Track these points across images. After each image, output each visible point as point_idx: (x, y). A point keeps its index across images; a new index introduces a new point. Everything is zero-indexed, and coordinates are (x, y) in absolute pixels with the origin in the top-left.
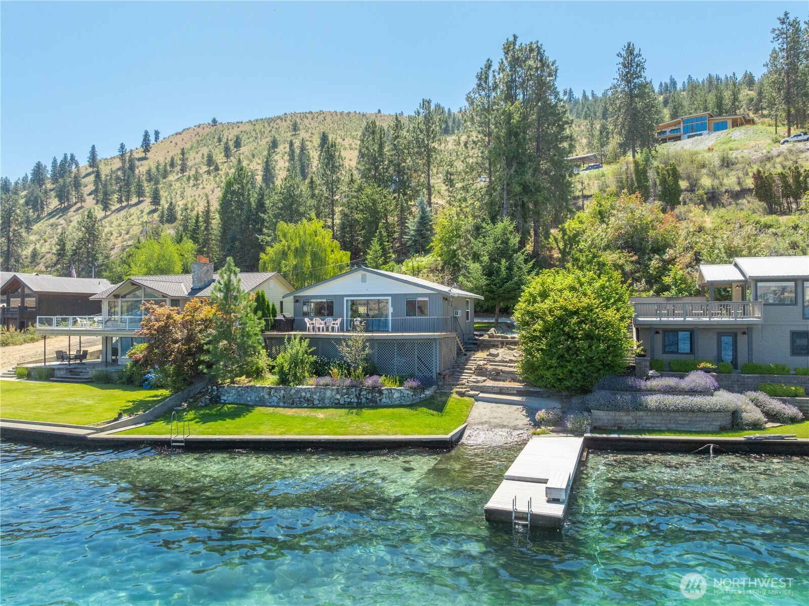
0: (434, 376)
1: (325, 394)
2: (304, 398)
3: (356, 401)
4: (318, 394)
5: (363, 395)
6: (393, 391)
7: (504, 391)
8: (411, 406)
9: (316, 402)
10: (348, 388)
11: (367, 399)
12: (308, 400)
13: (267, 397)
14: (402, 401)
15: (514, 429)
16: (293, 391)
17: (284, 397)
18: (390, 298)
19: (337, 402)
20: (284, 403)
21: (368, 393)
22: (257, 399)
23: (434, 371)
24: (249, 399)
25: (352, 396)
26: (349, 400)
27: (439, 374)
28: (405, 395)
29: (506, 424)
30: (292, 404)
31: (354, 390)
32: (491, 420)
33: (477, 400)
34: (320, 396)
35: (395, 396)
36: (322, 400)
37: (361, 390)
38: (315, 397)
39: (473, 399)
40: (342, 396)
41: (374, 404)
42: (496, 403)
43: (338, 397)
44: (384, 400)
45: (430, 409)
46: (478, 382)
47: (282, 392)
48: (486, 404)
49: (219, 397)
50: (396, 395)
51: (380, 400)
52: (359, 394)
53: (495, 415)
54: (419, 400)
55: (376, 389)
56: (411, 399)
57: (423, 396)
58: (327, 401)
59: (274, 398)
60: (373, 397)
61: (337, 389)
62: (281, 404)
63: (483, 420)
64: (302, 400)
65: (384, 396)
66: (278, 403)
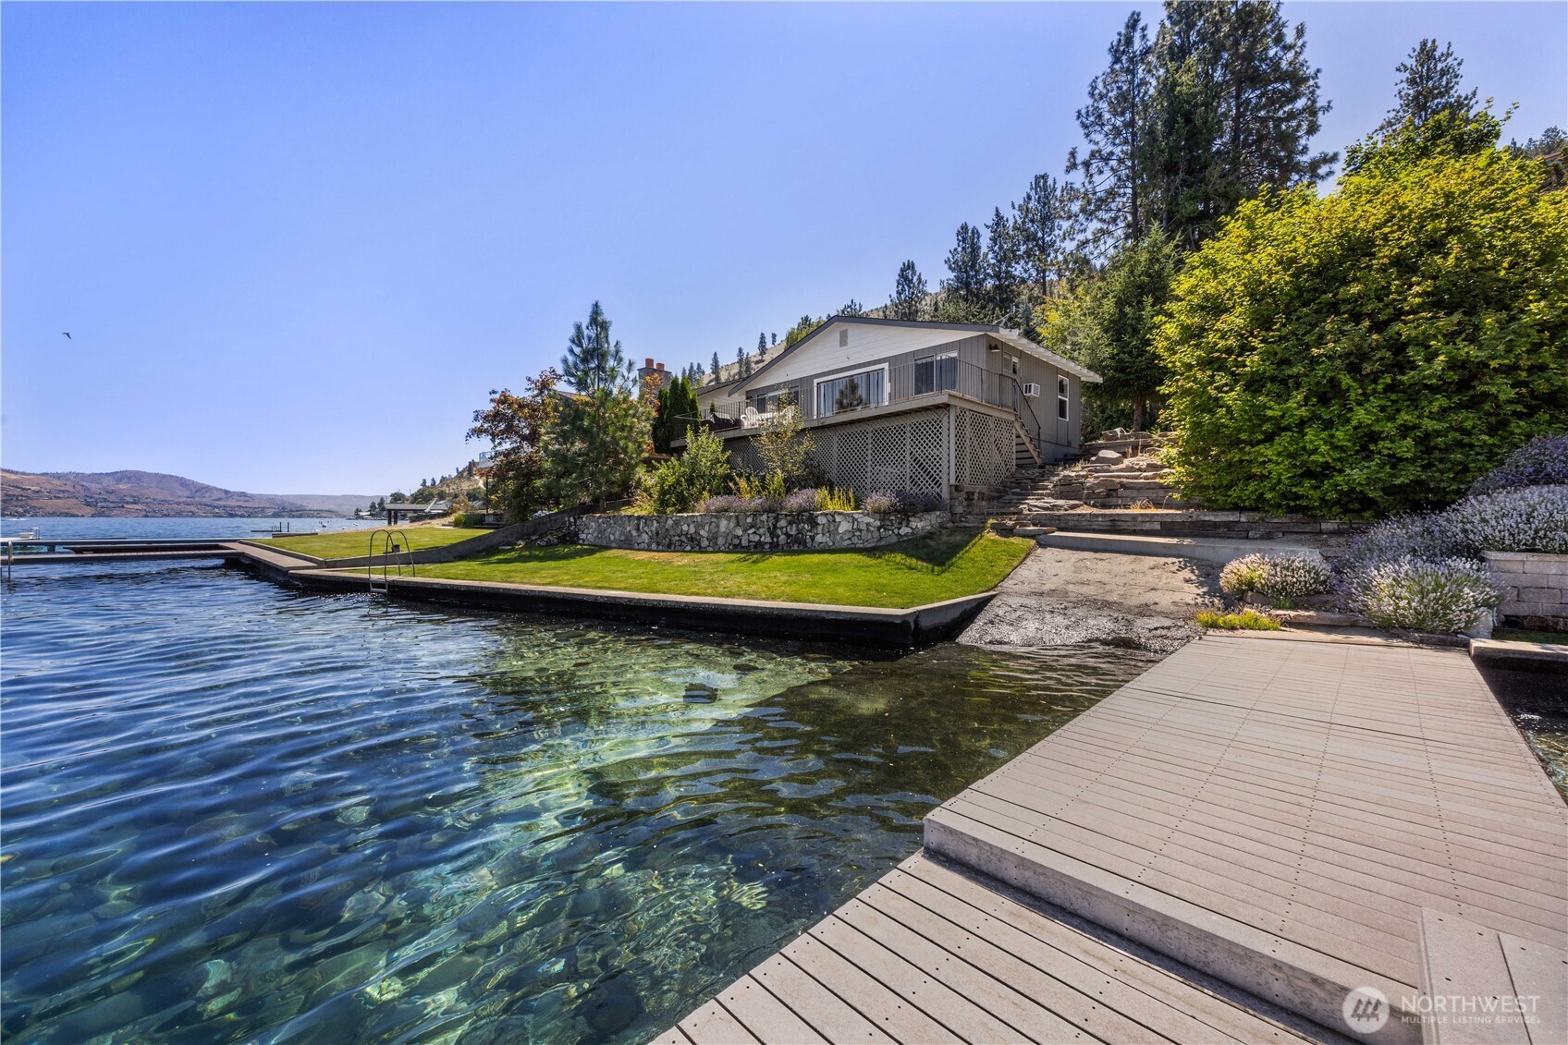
0: (945, 494)
1: (718, 526)
2: (686, 535)
3: (769, 540)
4: (707, 528)
5: (781, 528)
6: (838, 519)
7: (1124, 526)
8: (871, 551)
9: (705, 543)
10: (756, 514)
11: (788, 535)
12: (692, 539)
13: (634, 533)
14: (855, 540)
15: (1141, 615)
16: (670, 522)
17: (657, 534)
18: (886, 366)
19: (736, 541)
20: (658, 544)
21: (790, 523)
22: (623, 538)
23: (944, 482)
24: (612, 537)
25: (761, 531)
26: (757, 538)
27: (957, 488)
28: (863, 527)
29: (1115, 598)
30: (669, 546)
31: (764, 517)
32: (1071, 587)
33: (1043, 545)
34: (710, 531)
35: (841, 530)
36: (713, 539)
37: (777, 519)
38: (702, 532)
39: (1033, 542)
40: (745, 531)
41: (799, 545)
42: (1096, 551)
43: (739, 532)
44: (819, 538)
45: (911, 556)
46: (1055, 507)
47: (655, 524)
48: (1066, 554)
49: (577, 535)
50: (844, 527)
51: (812, 538)
52: (775, 526)
53: (1086, 576)
54: (894, 539)
55: (806, 516)
56: (876, 535)
57: (904, 530)
58: (721, 541)
59: (644, 535)
60: (799, 532)
61: (737, 517)
62: (654, 546)
63: (1046, 588)
64: (683, 538)
65: (820, 528)
66: (649, 545)
